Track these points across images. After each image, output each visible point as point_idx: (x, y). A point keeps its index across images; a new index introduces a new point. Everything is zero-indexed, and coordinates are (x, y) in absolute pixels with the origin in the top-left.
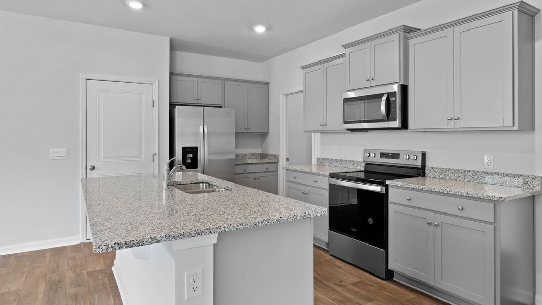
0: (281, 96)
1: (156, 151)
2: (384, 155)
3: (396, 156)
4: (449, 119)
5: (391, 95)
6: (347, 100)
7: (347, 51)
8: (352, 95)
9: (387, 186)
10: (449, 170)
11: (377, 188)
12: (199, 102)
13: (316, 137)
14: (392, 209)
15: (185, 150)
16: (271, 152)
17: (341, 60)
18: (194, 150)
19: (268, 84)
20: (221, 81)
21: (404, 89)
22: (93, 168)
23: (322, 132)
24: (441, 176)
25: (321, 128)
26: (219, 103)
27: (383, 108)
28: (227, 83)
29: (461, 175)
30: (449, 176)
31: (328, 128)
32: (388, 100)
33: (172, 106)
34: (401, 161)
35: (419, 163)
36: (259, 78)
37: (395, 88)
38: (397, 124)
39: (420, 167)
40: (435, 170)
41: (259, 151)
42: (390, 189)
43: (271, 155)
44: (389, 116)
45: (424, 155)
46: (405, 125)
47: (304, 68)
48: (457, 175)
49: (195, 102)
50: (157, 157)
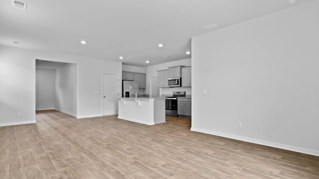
0: (150, 78)
1: (119, 93)
2: (177, 93)
3: (180, 93)
5: (178, 79)
6: (169, 80)
7: (169, 69)
8: (170, 79)
9: (177, 98)
11: (175, 99)
13: (161, 89)
14: (178, 102)
15: (127, 93)
16: (147, 94)
17: (168, 70)
19: (146, 74)
20: (133, 73)
21: (181, 78)
23: (162, 88)
25: (162, 87)
26: (133, 79)
27: (177, 82)
28: (135, 74)
31: (164, 87)
32: (178, 80)
33: (123, 81)
34: (181, 94)
35: (184, 94)
36: (142, 72)
37: (179, 78)
38: (179, 86)
41: (143, 94)
42: (178, 99)
43: (147, 95)
44: (178, 84)
45: (185, 92)
46: (181, 86)
47: (158, 71)
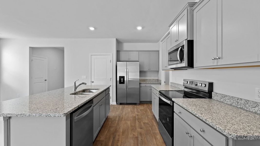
1: (111, 77)
4: (213, 59)
6: (169, 54)
9: (173, 102)
10: (227, 96)
12: (130, 60)
15: (120, 77)
18: (123, 77)
19: (159, 51)
20: (138, 52)
21: (191, 43)
22: (93, 82)
24: (221, 100)
28: (140, 52)
29: (235, 102)
30: (227, 101)
35: (206, 89)
38: (184, 64)
39: (207, 92)
40: (218, 95)
46: (191, 64)
47: (161, 41)
48: (232, 101)
49: (128, 60)
50: (111, 79)
